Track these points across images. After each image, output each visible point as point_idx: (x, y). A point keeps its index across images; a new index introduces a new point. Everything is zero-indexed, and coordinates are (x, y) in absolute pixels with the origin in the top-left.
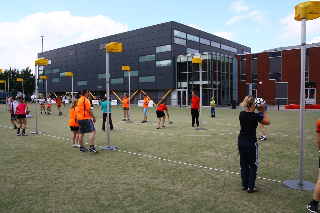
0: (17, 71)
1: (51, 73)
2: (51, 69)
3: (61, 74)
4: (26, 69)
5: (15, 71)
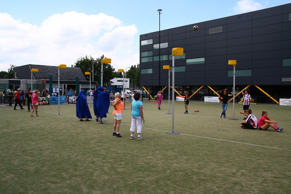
3: (189, 61)
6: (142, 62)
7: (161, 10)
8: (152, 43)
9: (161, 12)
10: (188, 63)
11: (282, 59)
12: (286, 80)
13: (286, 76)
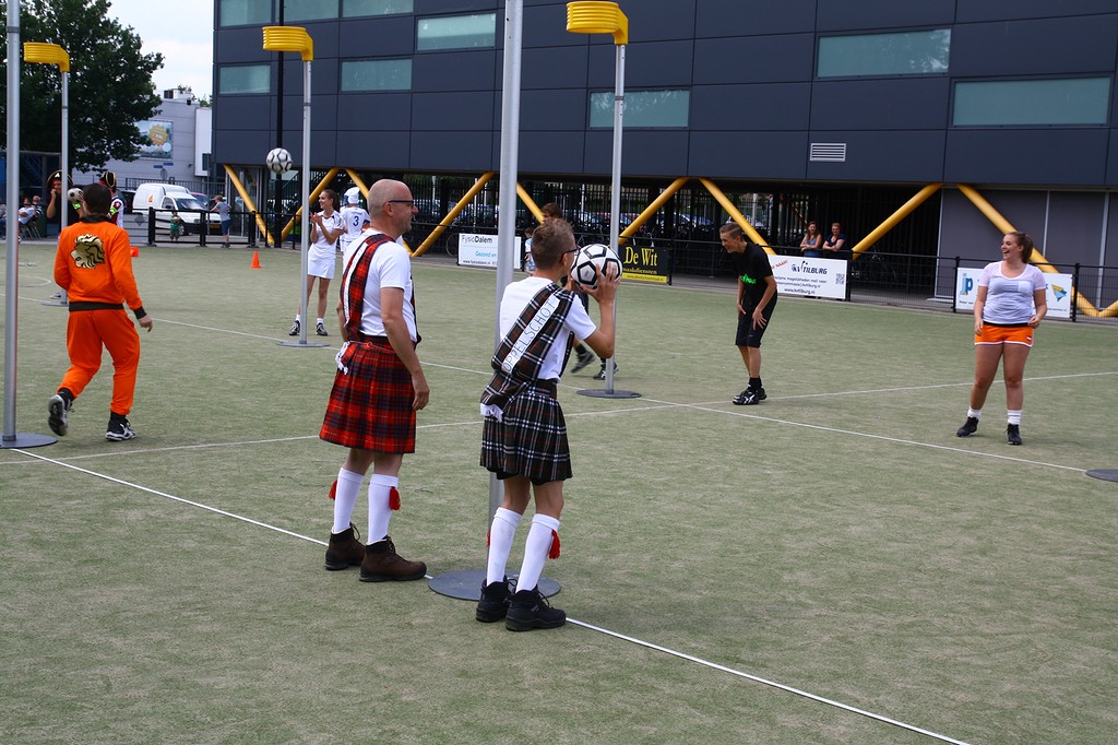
1: (334, 15)
3: (432, 30)
6: (226, 22)
10: (428, 40)
11: (818, 34)
12: (829, 153)
13: (830, 135)
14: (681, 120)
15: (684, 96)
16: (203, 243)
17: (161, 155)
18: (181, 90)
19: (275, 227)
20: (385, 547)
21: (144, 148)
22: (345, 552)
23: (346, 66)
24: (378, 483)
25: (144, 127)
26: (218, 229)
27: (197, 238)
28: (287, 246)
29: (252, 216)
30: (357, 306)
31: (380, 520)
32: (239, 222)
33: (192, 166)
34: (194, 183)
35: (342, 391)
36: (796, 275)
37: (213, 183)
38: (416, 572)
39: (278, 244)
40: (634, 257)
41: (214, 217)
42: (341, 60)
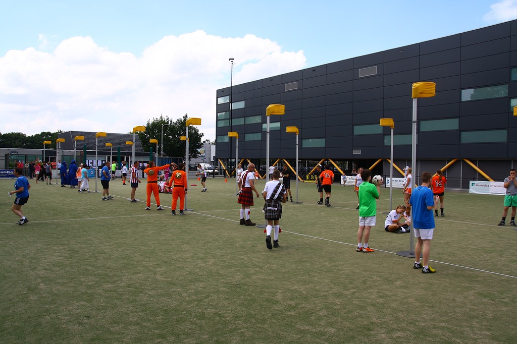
0: (171, 121)
1: (243, 123)
2: (245, 117)
3: (266, 126)
4: (183, 119)
5: (168, 122)
6: (219, 126)
7: (234, 59)
8: (228, 101)
9: (234, 61)
10: (265, 129)
11: (353, 125)
12: (357, 152)
13: (357, 148)
14: (323, 145)
15: (324, 140)
16: (214, 177)
17: (203, 156)
18: (207, 140)
19: (230, 173)
20: (249, 220)
21: (199, 155)
22: (244, 222)
23: (246, 135)
24: (247, 210)
25: (199, 150)
26: (217, 174)
27: (212, 176)
28: (233, 177)
29: (225, 170)
30: (244, 182)
31: (247, 216)
32: (222, 172)
33: (210, 159)
34: (211, 163)
35: (241, 195)
36: (350, 180)
37: (215, 163)
38: (254, 225)
39: (231, 177)
40: (313, 177)
41: (216, 171)
42: (245, 133)
